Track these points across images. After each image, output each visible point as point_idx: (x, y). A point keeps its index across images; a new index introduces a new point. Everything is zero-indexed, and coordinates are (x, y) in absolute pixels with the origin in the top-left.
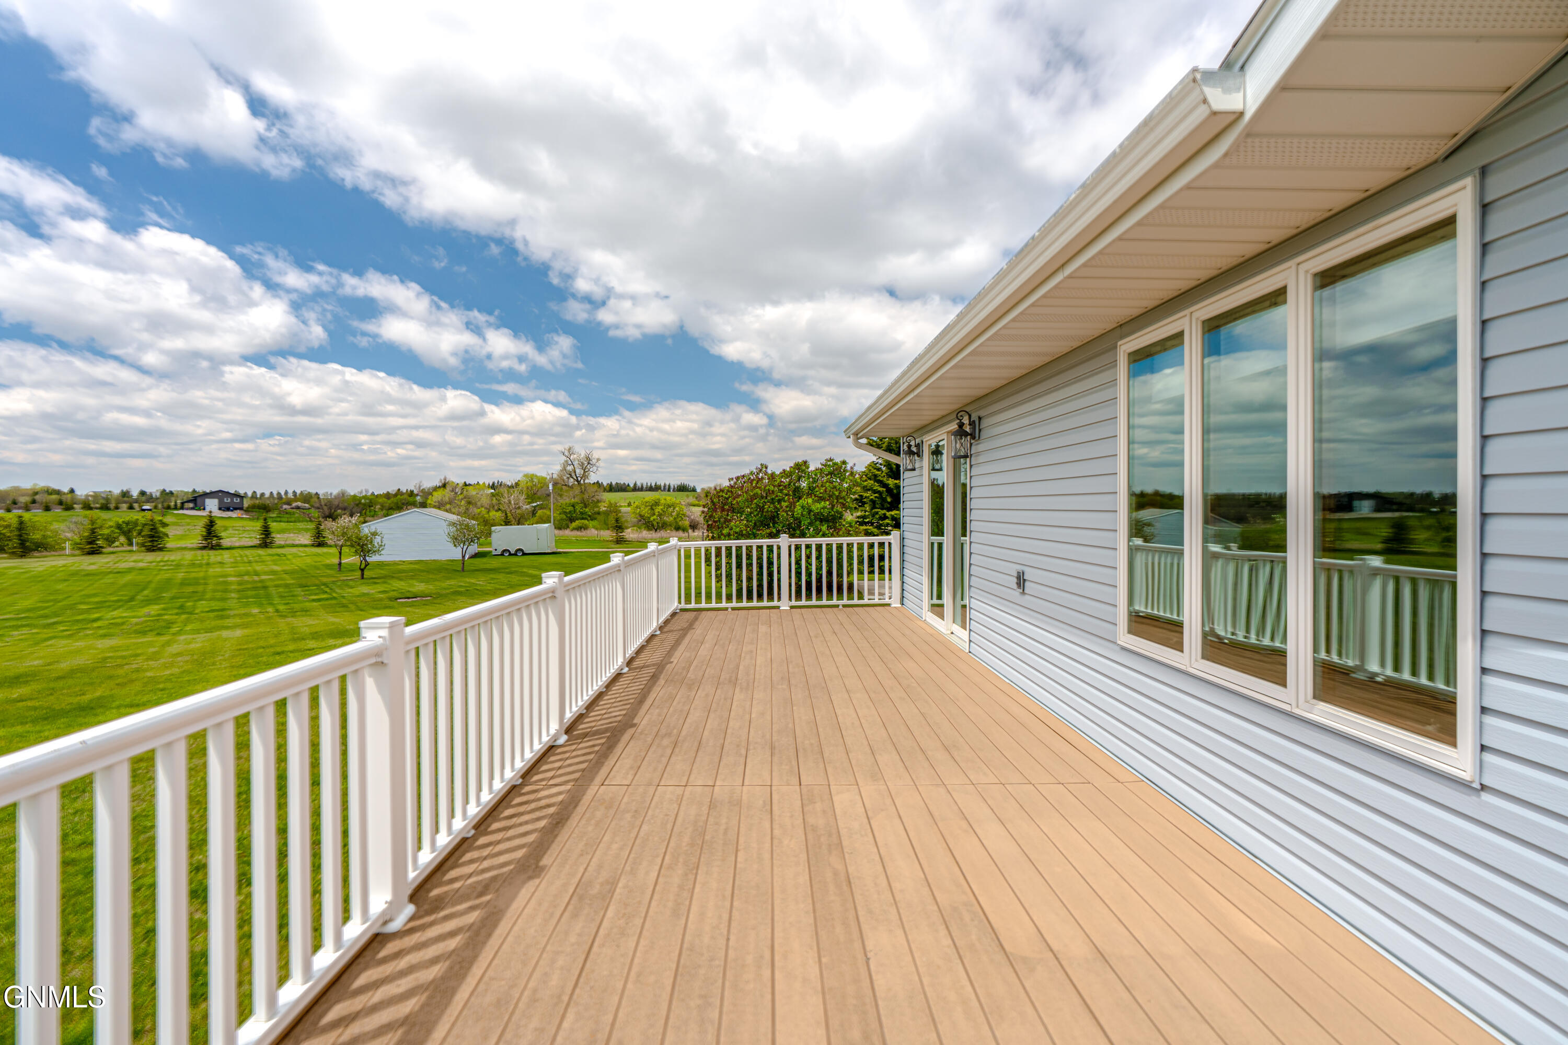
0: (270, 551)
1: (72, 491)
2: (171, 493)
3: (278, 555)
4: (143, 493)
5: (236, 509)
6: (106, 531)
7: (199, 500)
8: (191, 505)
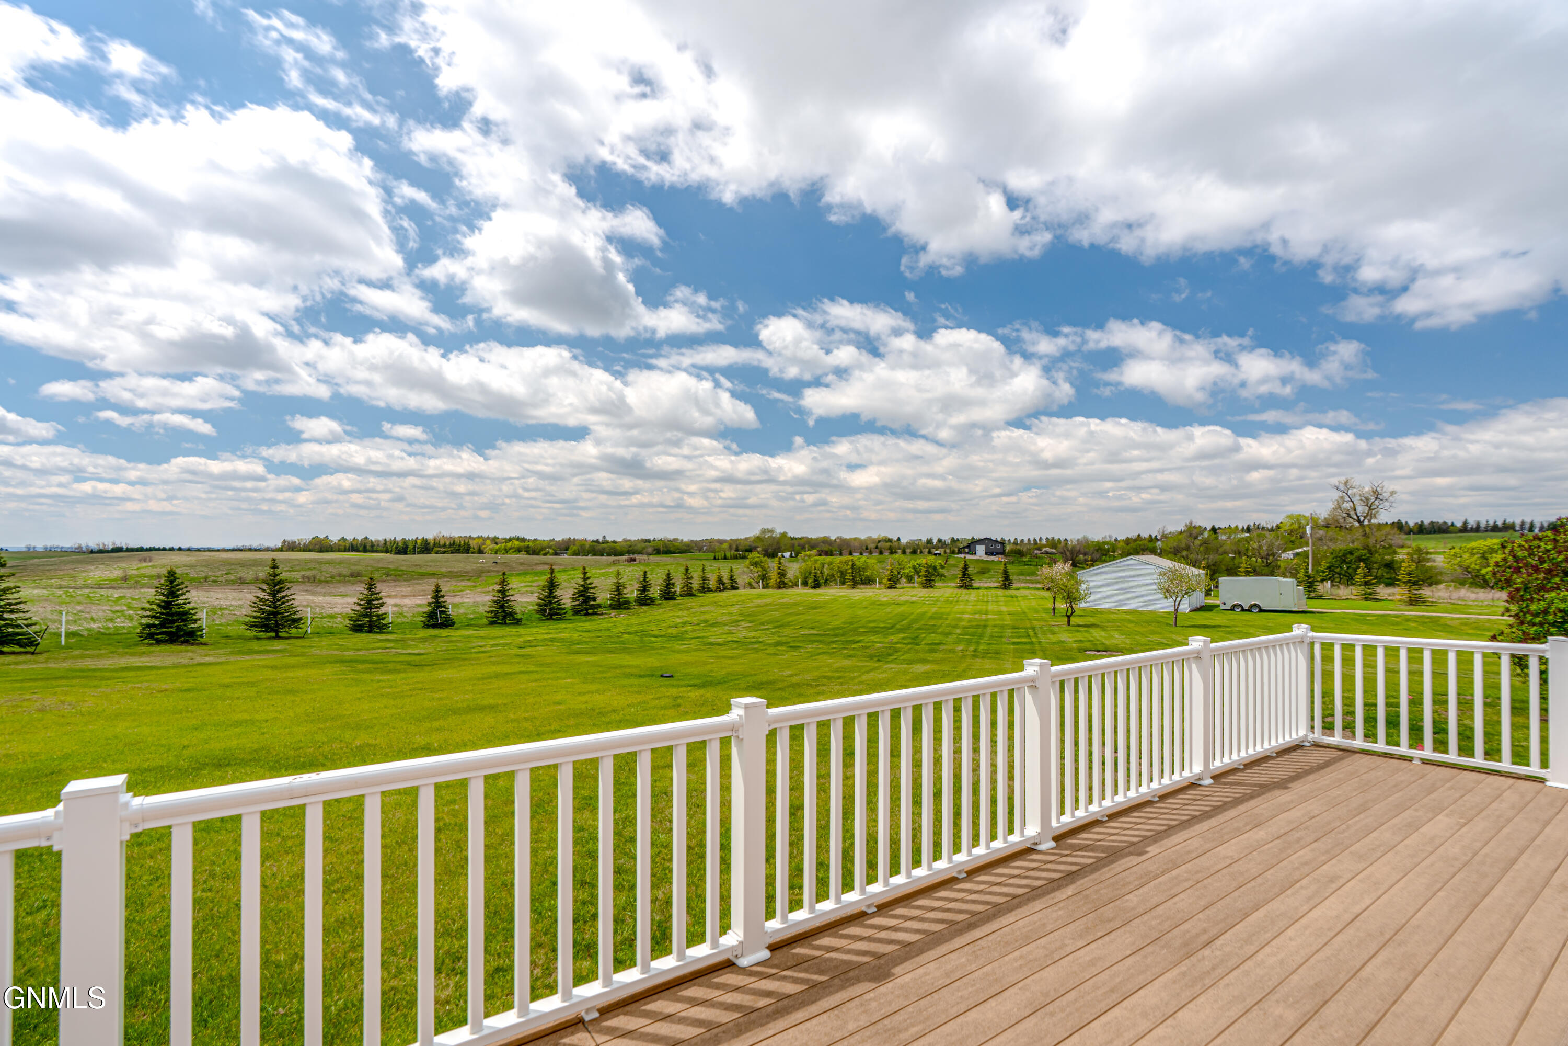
0: (1007, 592)
1: (899, 539)
2: (958, 540)
3: (1012, 597)
4: (940, 541)
5: (997, 554)
6: (907, 571)
7: (972, 546)
8: (967, 550)
